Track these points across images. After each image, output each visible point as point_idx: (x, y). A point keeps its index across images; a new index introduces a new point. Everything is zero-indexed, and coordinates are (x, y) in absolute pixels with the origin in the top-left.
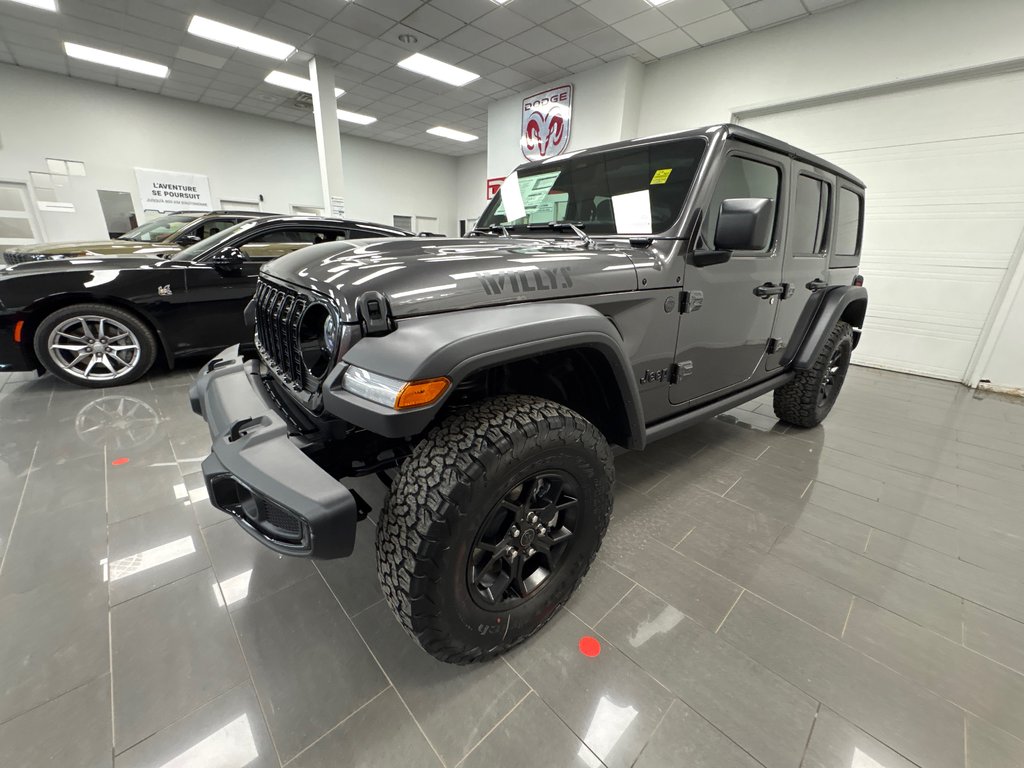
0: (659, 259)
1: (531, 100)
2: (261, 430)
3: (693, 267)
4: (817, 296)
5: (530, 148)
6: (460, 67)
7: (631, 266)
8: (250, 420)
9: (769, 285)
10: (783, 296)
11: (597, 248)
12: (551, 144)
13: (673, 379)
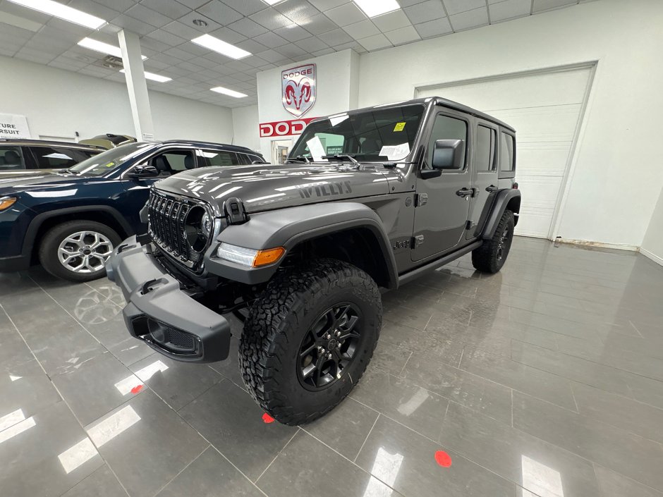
0: (401, 175)
1: (288, 72)
2: (162, 287)
3: (421, 180)
4: (493, 195)
5: (289, 103)
6: (237, 46)
7: (385, 179)
8: (155, 280)
9: (465, 189)
10: (473, 195)
11: (364, 169)
12: (303, 101)
13: (413, 246)
